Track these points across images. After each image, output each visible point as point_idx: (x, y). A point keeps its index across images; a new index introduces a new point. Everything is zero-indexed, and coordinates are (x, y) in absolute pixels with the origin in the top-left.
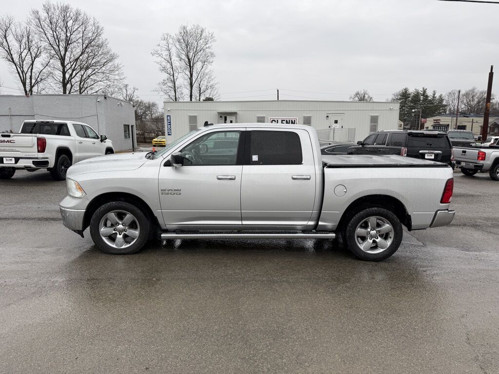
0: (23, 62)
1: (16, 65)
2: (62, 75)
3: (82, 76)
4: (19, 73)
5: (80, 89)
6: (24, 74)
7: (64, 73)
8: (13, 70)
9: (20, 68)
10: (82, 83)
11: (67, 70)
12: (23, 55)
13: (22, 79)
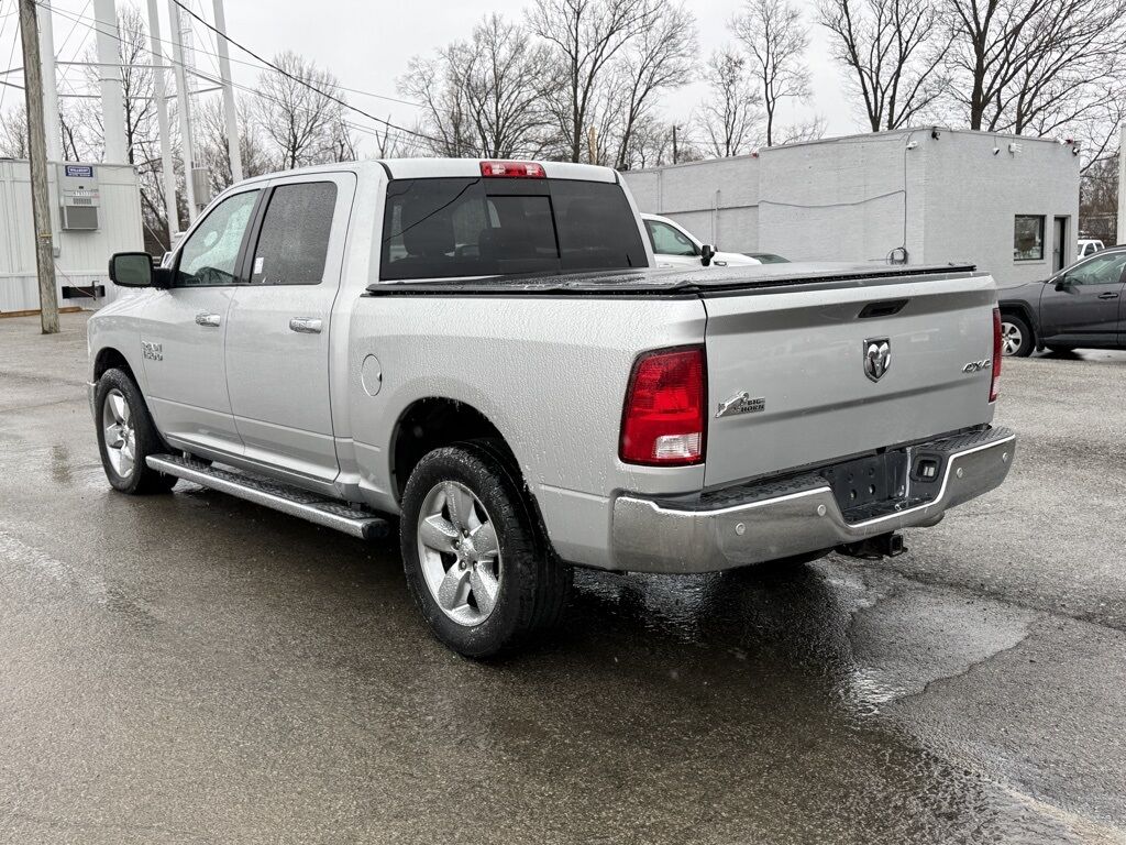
0: (880, 61)
1: (860, 71)
2: (972, 82)
3: (1029, 74)
4: (866, 93)
5: (1020, 115)
6: (879, 94)
7: (979, 73)
8: (852, 86)
9: (871, 78)
10: (1027, 98)
11: (990, 64)
12: (884, 41)
13: (873, 108)
